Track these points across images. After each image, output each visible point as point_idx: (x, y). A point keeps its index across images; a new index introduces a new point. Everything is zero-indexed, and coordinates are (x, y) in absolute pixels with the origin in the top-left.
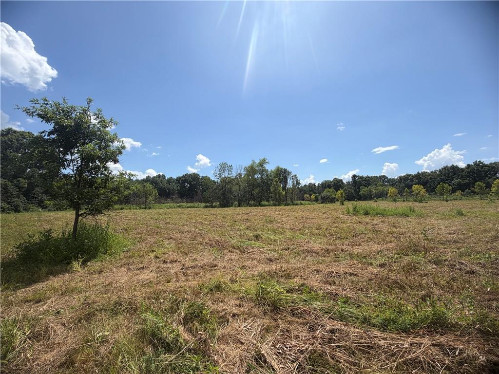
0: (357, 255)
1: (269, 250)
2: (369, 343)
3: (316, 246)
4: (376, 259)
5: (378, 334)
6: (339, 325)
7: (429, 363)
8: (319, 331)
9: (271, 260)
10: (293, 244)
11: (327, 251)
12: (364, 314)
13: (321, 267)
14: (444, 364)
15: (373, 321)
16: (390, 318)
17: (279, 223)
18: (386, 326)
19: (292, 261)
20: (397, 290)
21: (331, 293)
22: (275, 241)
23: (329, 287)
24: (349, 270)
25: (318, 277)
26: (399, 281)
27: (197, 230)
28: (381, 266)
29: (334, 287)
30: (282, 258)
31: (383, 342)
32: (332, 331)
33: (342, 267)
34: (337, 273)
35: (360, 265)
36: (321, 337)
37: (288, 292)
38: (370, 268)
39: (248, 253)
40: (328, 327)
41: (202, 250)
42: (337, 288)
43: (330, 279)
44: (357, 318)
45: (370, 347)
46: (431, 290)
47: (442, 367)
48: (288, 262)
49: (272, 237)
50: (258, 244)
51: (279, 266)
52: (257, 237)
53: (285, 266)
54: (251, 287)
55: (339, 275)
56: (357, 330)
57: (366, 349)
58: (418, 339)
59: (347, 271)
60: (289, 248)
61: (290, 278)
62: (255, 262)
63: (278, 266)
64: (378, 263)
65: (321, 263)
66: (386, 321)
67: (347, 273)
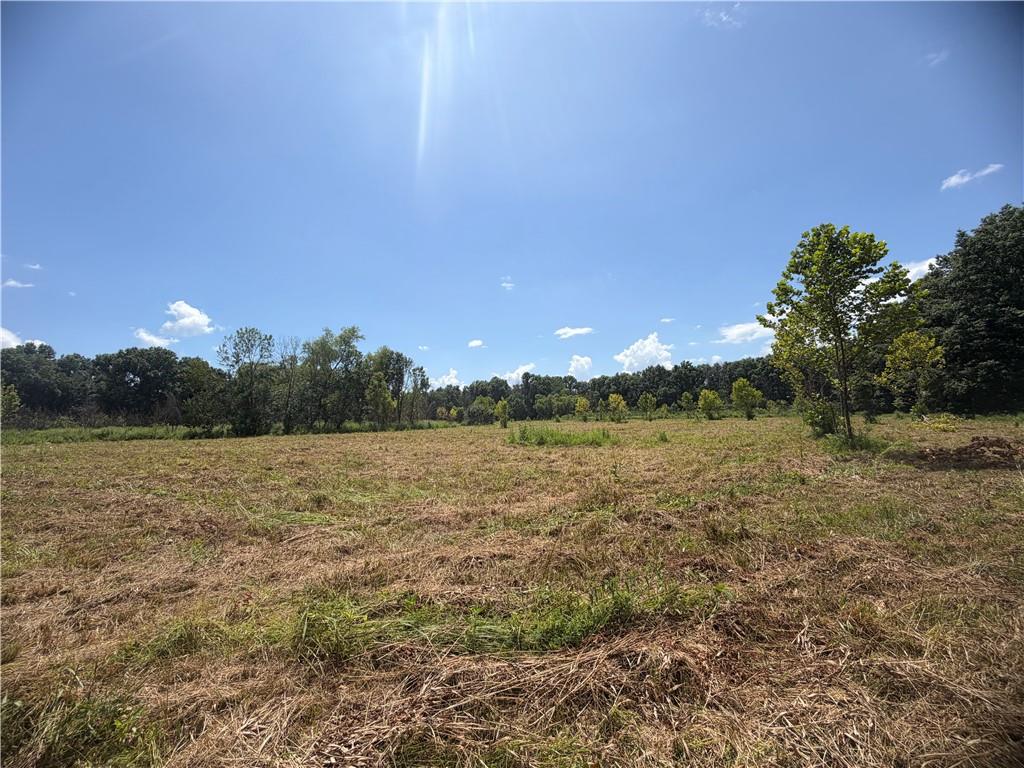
0: (517, 519)
1: (345, 529)
2: (515, 684)
3: (446, 510)
4: (545, 523)
5: (532, 662)
6: (466, 663)
7: (601, 691)
8: (425, 686)
9: (346, 551)
10: (401, 510)
11: (467, 518)
12: (514, 628)
13: (449, 551)
14: (621, 686)
15: (528, 639)
16: (553, 626)
17: (376, 467)
18: (547, 643)
19: (393, 546)
20: (571, 574)
21: (461, 602)
22: (362, 507)
23: (459, 590)
24: (499, 550)
25: (442, 572)
26: (574, 557)
27: (149, 496)
28: (554, 533)
29: (468, 588)
30: (372, 544)
31: (539, 673)
32: (452, 680)
33: (489, 546)
34: (478, 558)
35: (519, 538)
36: (428, 700)
37: (373, 616)
38: (536, 540)
39: (289, 542)
40: (445, 674)
41: (156, 550)
42: (474, 588)
43: (464, 573)
44: (501, 641)
45: (516, 692)
46: (617, 564)
47: (618, 691)
48: (383, 550)
49: (357, 499)
50: (319, 517)
51: (361, 562)
52: (319, 503)
53: (374, 560)
54: (285, 623)
55: (481, 563)
56: (498, 664)
57: (508, 698)
58: (590, 653)
59: (496, 552)
60: (389, 520)
61: (383, 585)
62: (306, 560)
63: (359, 561)
64: (548, 530)
65: (452, 543)
66: (548, 633)
67: (495, 556)
